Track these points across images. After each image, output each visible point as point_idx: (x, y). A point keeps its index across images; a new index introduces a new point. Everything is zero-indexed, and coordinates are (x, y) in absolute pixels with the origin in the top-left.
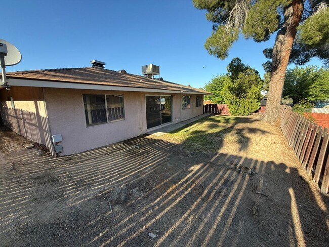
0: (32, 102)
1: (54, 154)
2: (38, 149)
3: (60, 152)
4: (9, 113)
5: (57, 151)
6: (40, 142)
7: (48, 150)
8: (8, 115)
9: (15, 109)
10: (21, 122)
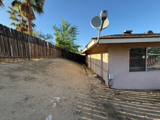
0: (100, 54)
1: (108, 86)
2: (100, 79)
3: (111, 86)
4: (88, 59)
5: (110, 85)
6: (100, 75)
7: (104, 82)
8: (88, 60)
9: (91, 58)
10: (92, 63)
